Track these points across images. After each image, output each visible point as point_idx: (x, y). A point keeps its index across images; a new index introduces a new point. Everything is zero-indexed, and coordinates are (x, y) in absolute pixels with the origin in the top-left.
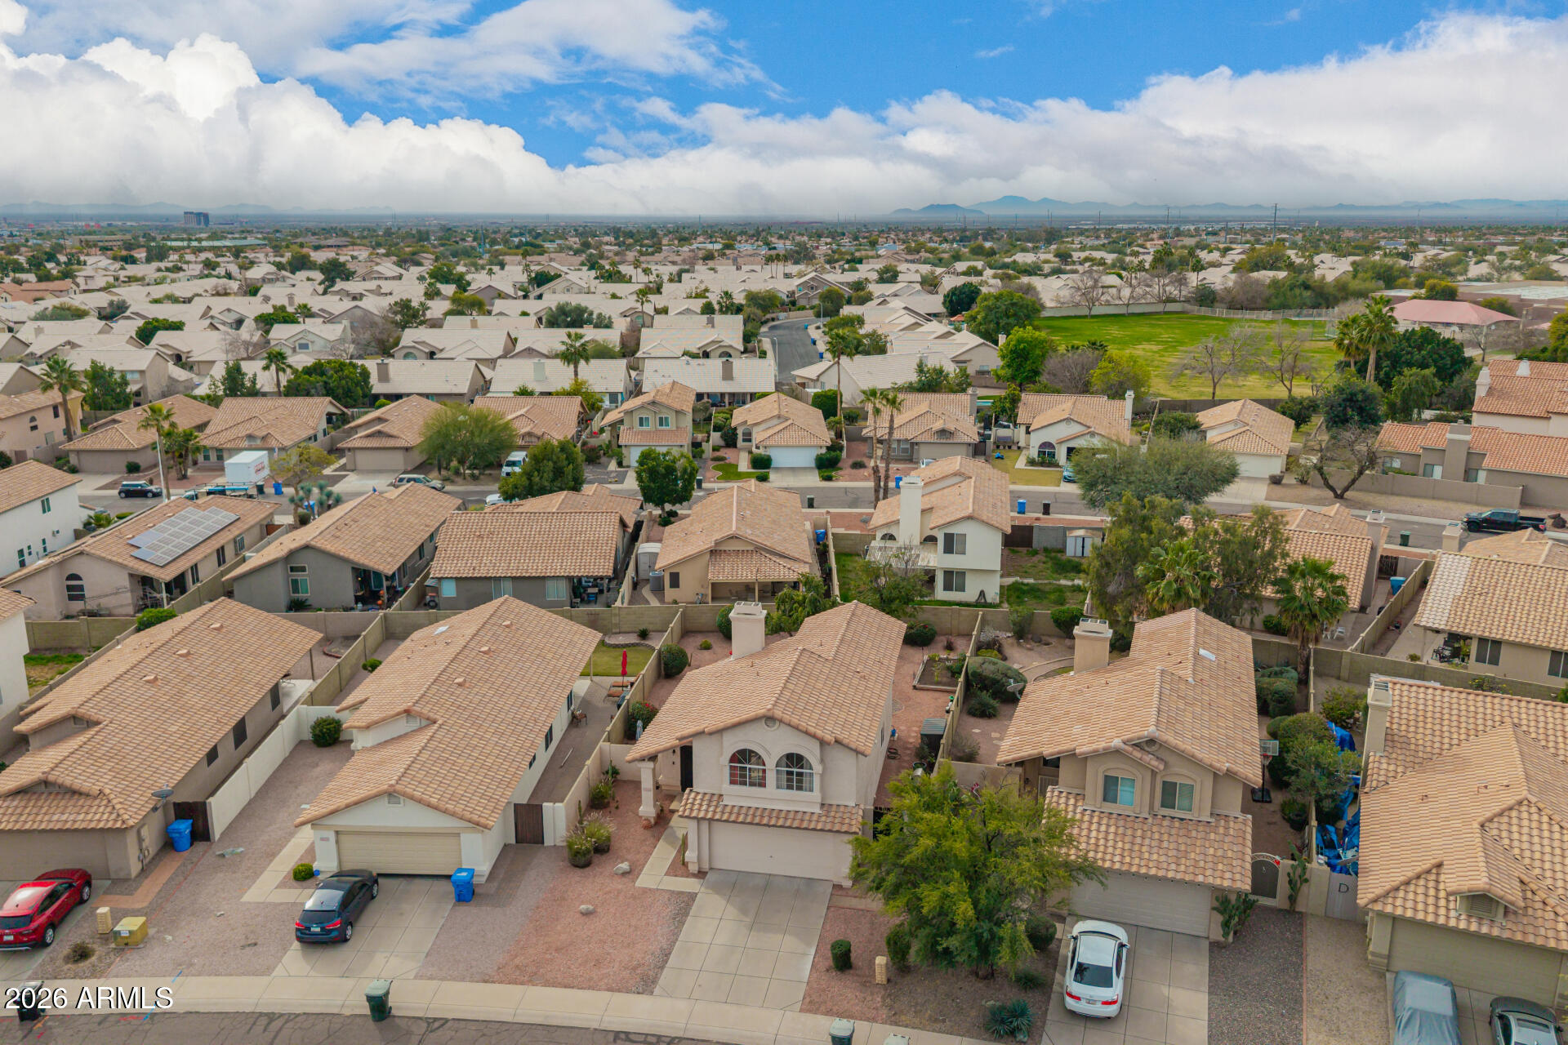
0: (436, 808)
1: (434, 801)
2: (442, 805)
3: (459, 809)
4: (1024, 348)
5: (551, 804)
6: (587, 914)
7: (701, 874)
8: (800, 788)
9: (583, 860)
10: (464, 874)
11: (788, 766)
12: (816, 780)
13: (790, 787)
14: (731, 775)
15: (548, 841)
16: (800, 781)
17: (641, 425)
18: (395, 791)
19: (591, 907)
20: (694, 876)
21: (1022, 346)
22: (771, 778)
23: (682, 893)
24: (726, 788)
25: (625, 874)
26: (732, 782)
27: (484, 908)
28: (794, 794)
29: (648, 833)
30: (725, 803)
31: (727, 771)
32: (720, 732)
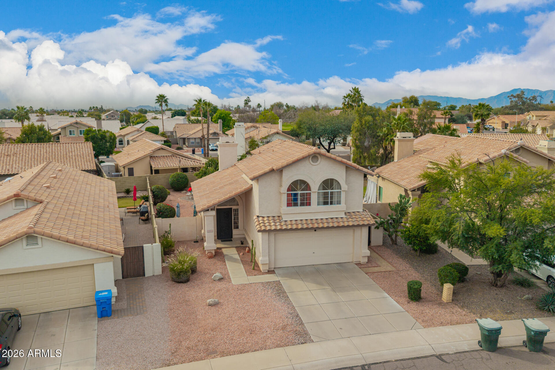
0: (74, 243)
1: (71, 238)
2: (78, 240)
3: (93, 242)
4: (224, 116)
5: (150, 245)
6: (215, 305)
7: (270, 272)
8: (331, 203)
9: (184, 278)
10: (106, 293)
11: (324, 189)
12: (343, 195)
13: (326, 203)
14: (288, 200)
15: (148, 273)
16: (332, 198)
17: (71, 134)
18: (35, 232)
19: (216, 300)
20: (266, 273)
21: (222, 116)
22: (314, 198)
23: (270, 282)
24: (285, 209)
25: (221, 279)
26: (289, 205)
27: (127, 318)
28: (329, 207)
29: (213, 261)
30: (284, 220)
31: (285, 198)
32: (280, 171)
